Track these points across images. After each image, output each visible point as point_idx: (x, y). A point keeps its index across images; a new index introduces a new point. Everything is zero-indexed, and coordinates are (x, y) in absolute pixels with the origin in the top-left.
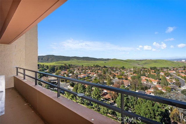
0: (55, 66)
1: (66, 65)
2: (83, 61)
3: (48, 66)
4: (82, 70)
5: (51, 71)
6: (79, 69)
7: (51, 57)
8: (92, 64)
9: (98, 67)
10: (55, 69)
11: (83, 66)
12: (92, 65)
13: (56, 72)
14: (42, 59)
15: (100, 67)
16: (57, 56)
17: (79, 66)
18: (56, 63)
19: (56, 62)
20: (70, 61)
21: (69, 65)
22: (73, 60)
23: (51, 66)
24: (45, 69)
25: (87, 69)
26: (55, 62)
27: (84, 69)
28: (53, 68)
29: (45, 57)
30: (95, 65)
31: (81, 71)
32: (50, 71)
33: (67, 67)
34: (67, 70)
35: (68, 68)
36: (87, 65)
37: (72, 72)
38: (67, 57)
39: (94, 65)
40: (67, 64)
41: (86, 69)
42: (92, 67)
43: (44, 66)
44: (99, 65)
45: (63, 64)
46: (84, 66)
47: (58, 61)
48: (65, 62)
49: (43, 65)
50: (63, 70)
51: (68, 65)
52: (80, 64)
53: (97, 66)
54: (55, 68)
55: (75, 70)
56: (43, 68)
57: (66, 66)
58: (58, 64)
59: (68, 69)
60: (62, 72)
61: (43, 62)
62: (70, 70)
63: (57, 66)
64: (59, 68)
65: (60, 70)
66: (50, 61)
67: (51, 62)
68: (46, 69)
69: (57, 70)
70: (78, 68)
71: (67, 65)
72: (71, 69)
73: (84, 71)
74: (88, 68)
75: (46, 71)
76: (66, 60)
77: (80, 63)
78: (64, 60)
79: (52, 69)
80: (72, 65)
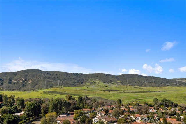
0: (41, 102)
1: (70, 98)
2: (122, 87)
3: (23, 101)
4: (117, 114)
5: (31, 116)
6: (107, 112)
7: (33, 76)
8: (150, 97)
9: (167, 106)
10: (42, 111)
11: (120, 101)
12: (151, 101)
13: (43, 119)
14: (10, 82)
15: (176, 106)
16: (48, 73)
17: (109, 103)
18: (45, 92)
19: (46, 90)
20: (84, 88)
21: (81, 98)
22: (91, 83)
23: (31, 100)
24: (16, 108)
25: (133, 113)
26: (42, 91)
27: (123, 112)
28: (35, 107)
29: (18, 76)
30: (160, 100)
31: (113, 118)
32: (29, 115)
33: (75, 104)
34: (73, 114)
35: (78, 108)
36: (133, 98)
37: (87, 120)
38: (77, 74)
39: (156, 100)
40: (73, 97)
41: (130, 112)
42: (151, 106)
43: (13, 99)
44: (172, 99)
45: (64, 97)
46: (124, 102)
47: (51, 86)
48: (71, 89)
49: (11, 98)
50: (63, 113)
51: (76, 98)
52: (114, 97)
53: (166, 104)
54: (43, 105)
55: (96, 114)
56: (11, 106)
57: (71, 101)
58: (49, 96)
59: (75, 112)
60: (58, 118)
61: (13, 90)
62: (81, 114)
63: (47, 100)
64: (51, 107)
65: (54, 114)
66: (29, 87)
67: (33, 89)
68: (18, 108)
69: (46, 112)
70: (105, 108)
71: (74, 99)
72: (85, 110)
73: (122, 117)
74: (135, 109)
75: (19, 114)
76: (73, 85)
77: (111, 92)
78: (66, 85)
79: (32, 110)
80: (87, 99)
